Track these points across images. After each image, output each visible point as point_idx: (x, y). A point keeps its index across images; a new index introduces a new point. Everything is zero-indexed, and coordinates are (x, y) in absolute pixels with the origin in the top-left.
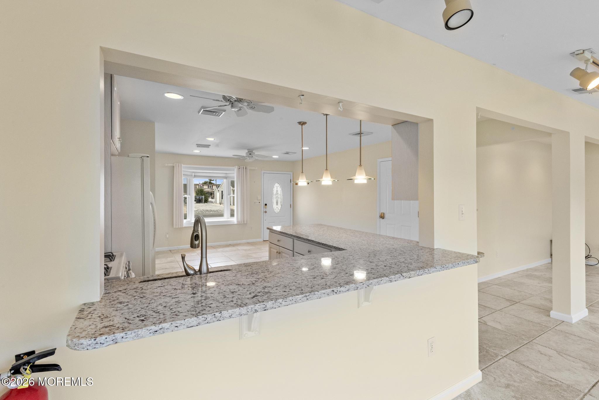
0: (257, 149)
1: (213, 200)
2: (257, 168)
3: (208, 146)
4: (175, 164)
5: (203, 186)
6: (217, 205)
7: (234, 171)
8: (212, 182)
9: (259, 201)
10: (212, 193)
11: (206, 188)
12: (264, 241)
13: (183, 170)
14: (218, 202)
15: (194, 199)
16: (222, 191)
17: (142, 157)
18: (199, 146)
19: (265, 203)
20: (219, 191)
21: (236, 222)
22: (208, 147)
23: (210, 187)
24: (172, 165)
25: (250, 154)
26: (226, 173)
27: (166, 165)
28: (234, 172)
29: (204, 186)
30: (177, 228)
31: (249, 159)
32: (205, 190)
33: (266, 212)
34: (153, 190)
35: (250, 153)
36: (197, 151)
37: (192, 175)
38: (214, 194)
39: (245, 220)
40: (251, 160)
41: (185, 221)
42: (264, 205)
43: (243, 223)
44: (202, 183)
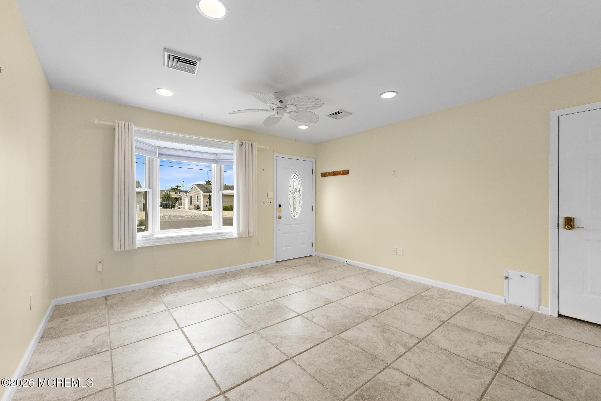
1: (181, 206)
2: (267, 147)
4: (117, 121)
5: (169, 192)
6: (185, 210)
7: (232, 149)
8: (179, 188)
9: (270, 200)
10: (179, 199)
11: (172, 194)
12: (277, 262)
13: (135, 138)
14: (187, 207)
15: (159, 204)
16: (191, 197)
19: (278, 203)
20: (187, 196)
21: (235, 235)
23: (177, 193)
24: (110, 123)
25: (280, 102)
27: (96, 121)
28: (232, 151)
29: (171, 192)
30: (121, 251)
32: (172, 196)
33: (280, 217)
35: (281, 99)
37: (156, 153)
38: (181, 200)
39: (251, 231)
41: (140, 235)
42: (278, 206)
43: (247, 236)
44: (168, 189)
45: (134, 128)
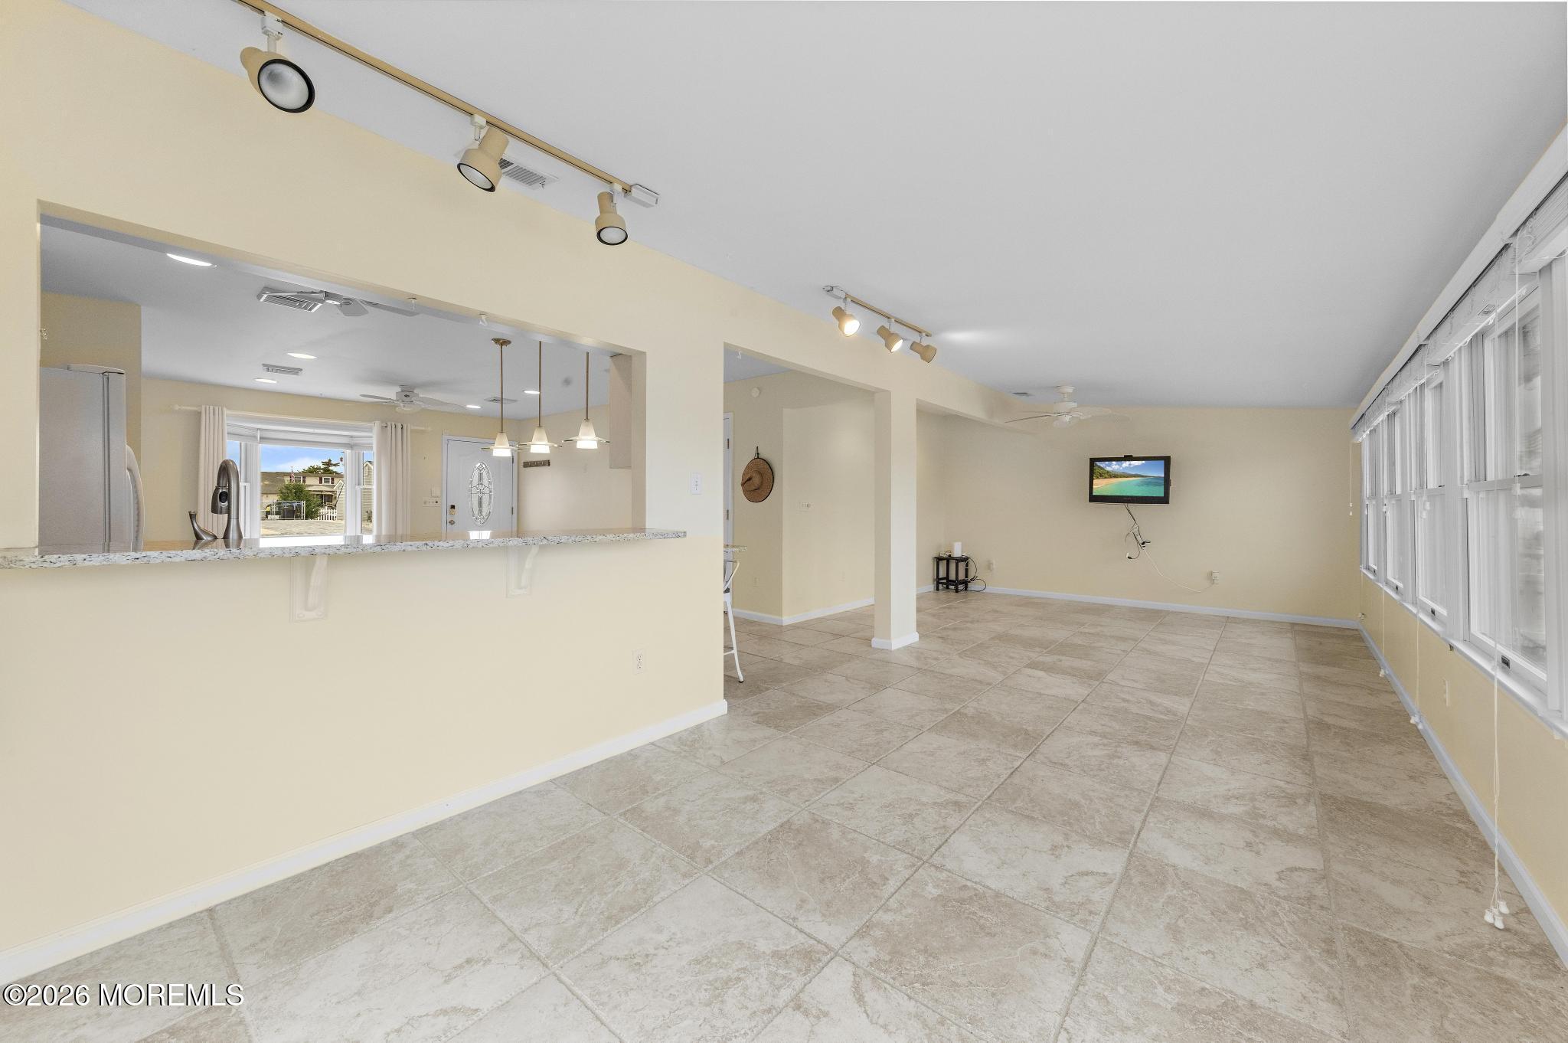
0: (426, 385)
1: (333, 513)
2: (429, 429)
3: (295, 371)
4: (203, 407)
5: (304, 477)
7: (371, 432)
8: (331, 468)
9: (435, 499)
10: (331, 496)
11: (312, 483)
13: (226, 422)
17: (106, 374)
18: (269, 368)
19: (450, 504)
22: (297, 373)
23: (327, 481)
24: (195, 409)
25: (406, 396)
26: (352, 437)
27: (177, 407)
28: (370, 434)
29: (307, 479)
31: (404, 406)
32: (311, 489)
33: (452, 523)
34: (134, 441)
35: (407, 392)
36: (268, 381)
37: (255, 437)
38: (335, 498)
40: (408, 409)
42: (449, 508)
44: (301, 470)
45: (226, 412)
